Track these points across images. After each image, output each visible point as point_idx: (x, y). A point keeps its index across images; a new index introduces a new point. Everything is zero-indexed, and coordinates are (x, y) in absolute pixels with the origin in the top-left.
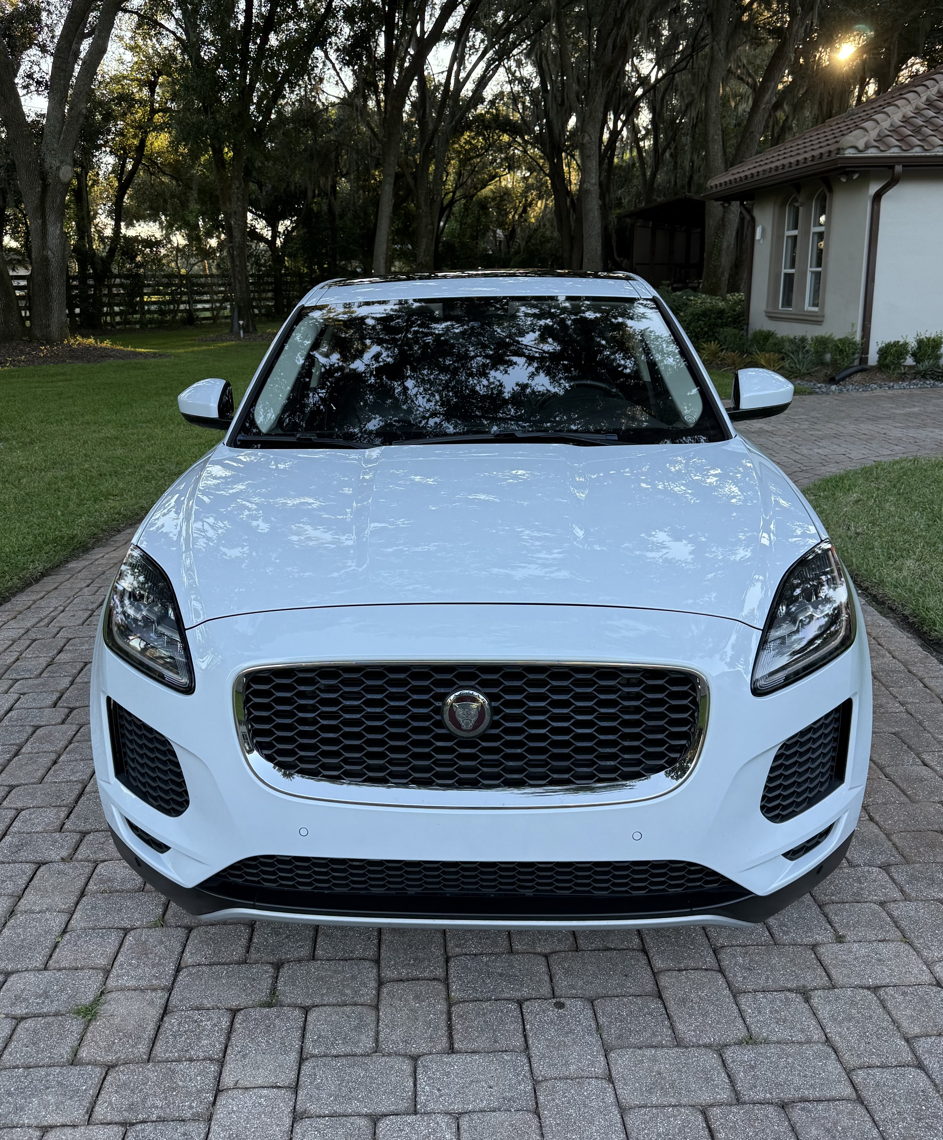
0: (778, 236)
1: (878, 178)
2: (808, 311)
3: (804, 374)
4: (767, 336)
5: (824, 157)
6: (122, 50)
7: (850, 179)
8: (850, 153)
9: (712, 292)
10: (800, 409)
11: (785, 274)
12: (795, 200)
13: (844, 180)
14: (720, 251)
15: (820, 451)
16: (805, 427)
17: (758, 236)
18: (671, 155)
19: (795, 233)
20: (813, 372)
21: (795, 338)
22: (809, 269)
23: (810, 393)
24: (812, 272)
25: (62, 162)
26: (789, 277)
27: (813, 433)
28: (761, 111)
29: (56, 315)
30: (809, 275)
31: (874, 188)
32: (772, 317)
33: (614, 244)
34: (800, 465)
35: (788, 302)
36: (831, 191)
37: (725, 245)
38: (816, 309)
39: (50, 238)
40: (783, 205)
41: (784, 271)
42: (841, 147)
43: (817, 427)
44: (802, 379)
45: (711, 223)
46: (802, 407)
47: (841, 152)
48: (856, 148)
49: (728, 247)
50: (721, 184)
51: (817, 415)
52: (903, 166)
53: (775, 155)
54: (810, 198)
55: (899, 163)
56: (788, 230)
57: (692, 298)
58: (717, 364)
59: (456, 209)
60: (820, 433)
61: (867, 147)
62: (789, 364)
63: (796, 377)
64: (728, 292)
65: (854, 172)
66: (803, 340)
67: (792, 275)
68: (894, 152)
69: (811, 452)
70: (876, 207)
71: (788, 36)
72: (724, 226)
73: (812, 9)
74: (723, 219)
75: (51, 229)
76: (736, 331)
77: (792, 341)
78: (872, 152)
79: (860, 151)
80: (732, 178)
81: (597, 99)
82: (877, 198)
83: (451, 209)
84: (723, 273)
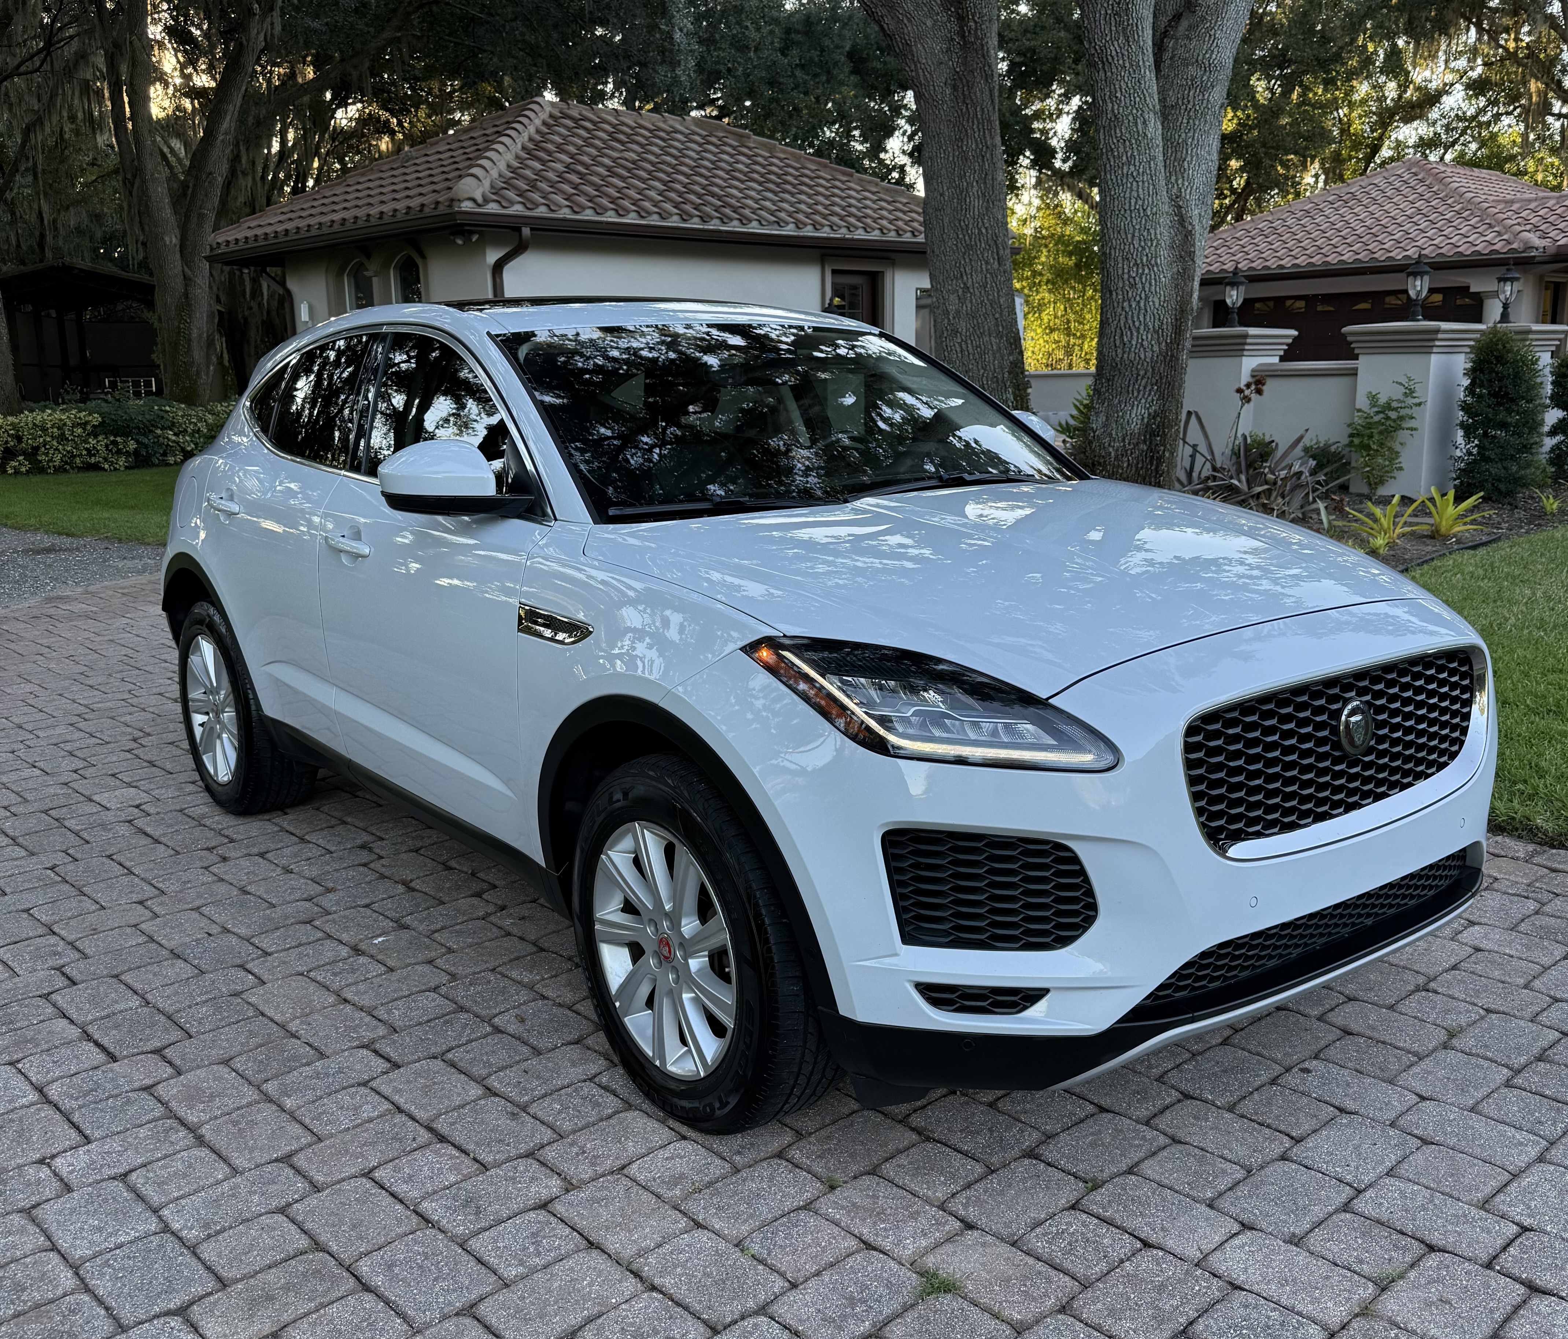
1: (497, 243)
5: (426, 210)
7: (467, 240)
8: (467, 206)
9: (188, 400)
12: (361, 266)
13: (460, 242)
31: (492, 256)
36: (423, 257)
37: (195, 332)
40: (340, 274)
42: (455, 197)
45: (169, 300)
47: (456, 204)
48: (474, 200)
52: (532, 229)
53: (305, 206)
54: (386, 266)
55: (526, 225)
57: (168, 408)
61: (486, 201)
64: (212, 401)
65: (472, 233)
68: (517, 209)
70: (498, 280)
71: (245, 43)
72: (189, 305)
73: (272, 9)
74: (186, 295)
78: (493, 208)
79: (479, 205)
80: (250, 234)
82: (498, 268)
84: (198, 373)
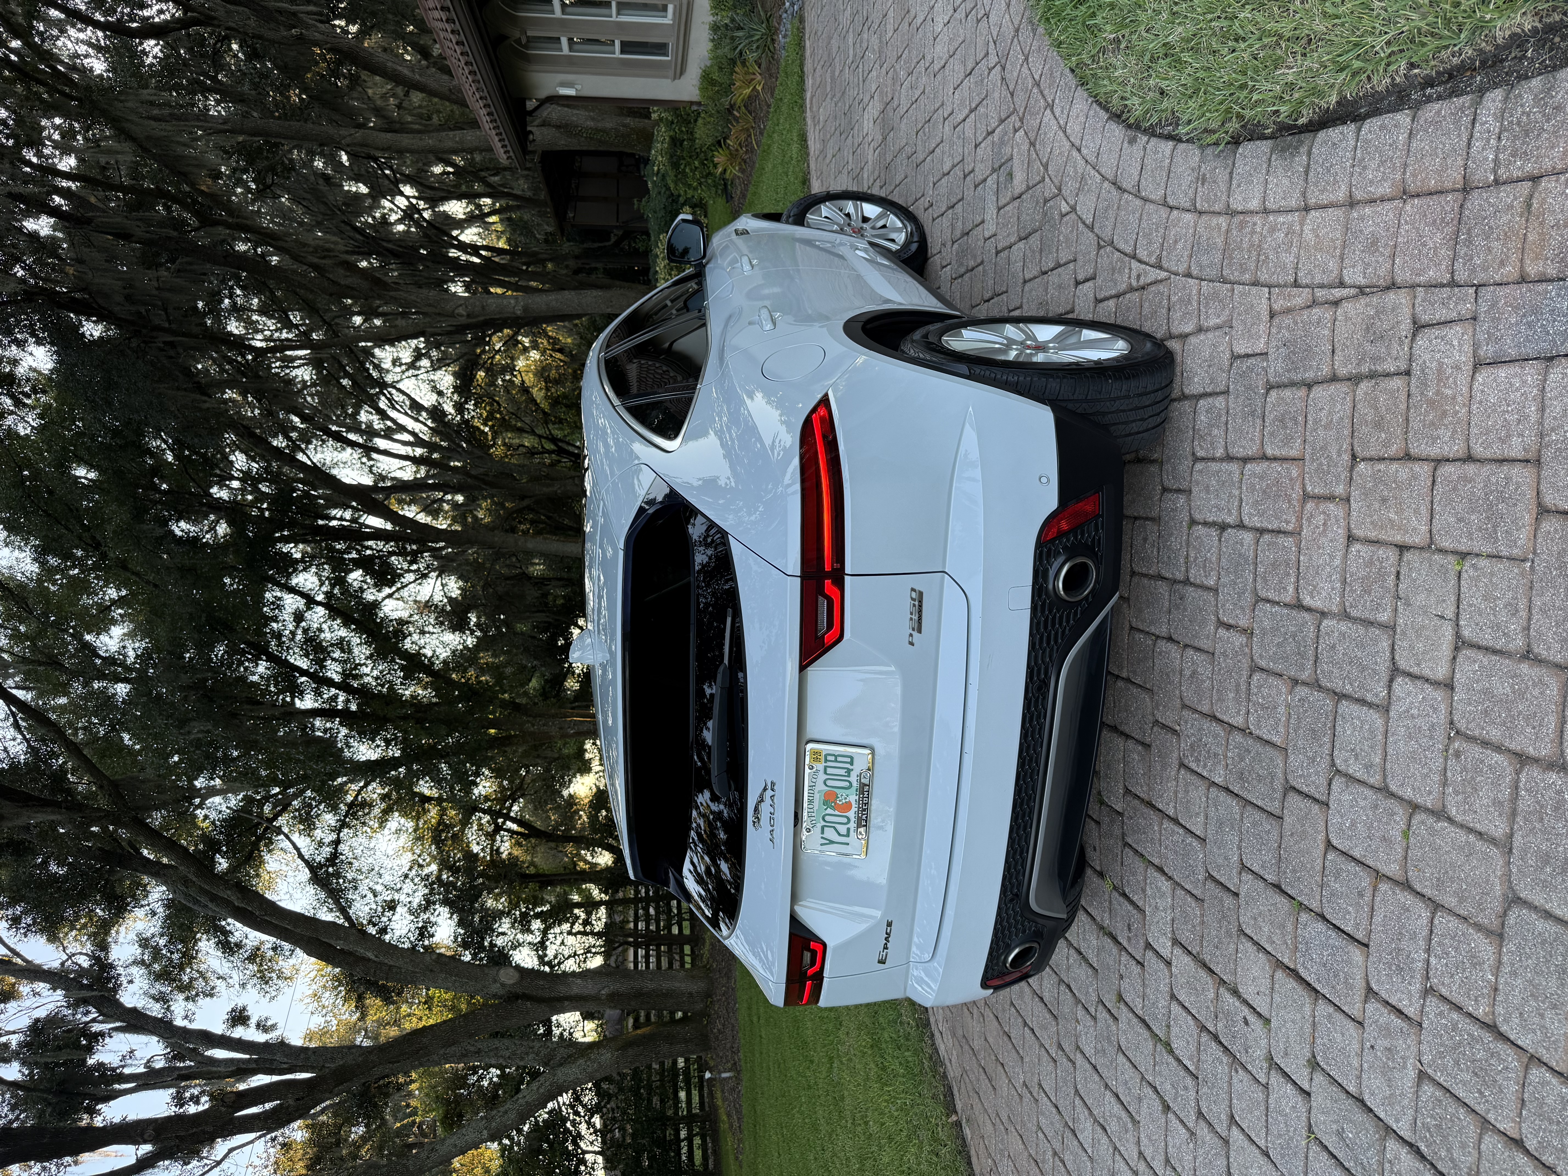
0: (571, 64)
2: (674, 19)
3: (769, 27)
4: (707, 79)
6: (386, 831)
9: (648, 138)
10: (834, 43)
11: (622, 52)
12: (518, 41)
14: (598, 130)
15: (940, 20)
16: (875, 41)
17: (571, 92)
18: (494, 175)
19: (564, 41)
20: (766, 12)
21: (713, 40)
22: (614, 19)
23: (802, 20)
24: (618, 13)
25: (495, 981)
26: (626, 47)
27: (890, 28)
28: (423, 80)
29: (677, 984)
30: (623, 19)
32: (680, 70)
33: (596, 245)
34: (983, 66)
35: (660, 48)
37: (590, 124)
38: (670, 8)
39: (586, 992)
40: (527, 59)
41: (618, 54)
43: (876, 17)
44: (777, 31)
45: (563, 143)
46: (830, 38)
49: (593, 119)
50: (503, 146)
51: (848, 12)
54: (515, 20)
56: (561, 50)
58: (747, 152)
59: (558, 434)
60: (891, 14)
62: (751, 51)
63: (773, 40)
64: (649, 118)
66: (715, 28)
67: (623, 43)
69: (944, 38)
72: (567, 125)
73: (294, 14)
74: (558, 127)
75: (575, 990)
76: (700, 121)
77: (717, 44)
81: (413, 298)
83: (561, 440)
84: (624, 126)
